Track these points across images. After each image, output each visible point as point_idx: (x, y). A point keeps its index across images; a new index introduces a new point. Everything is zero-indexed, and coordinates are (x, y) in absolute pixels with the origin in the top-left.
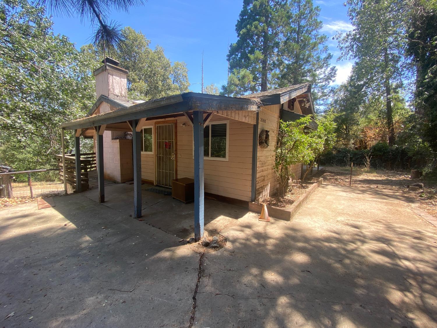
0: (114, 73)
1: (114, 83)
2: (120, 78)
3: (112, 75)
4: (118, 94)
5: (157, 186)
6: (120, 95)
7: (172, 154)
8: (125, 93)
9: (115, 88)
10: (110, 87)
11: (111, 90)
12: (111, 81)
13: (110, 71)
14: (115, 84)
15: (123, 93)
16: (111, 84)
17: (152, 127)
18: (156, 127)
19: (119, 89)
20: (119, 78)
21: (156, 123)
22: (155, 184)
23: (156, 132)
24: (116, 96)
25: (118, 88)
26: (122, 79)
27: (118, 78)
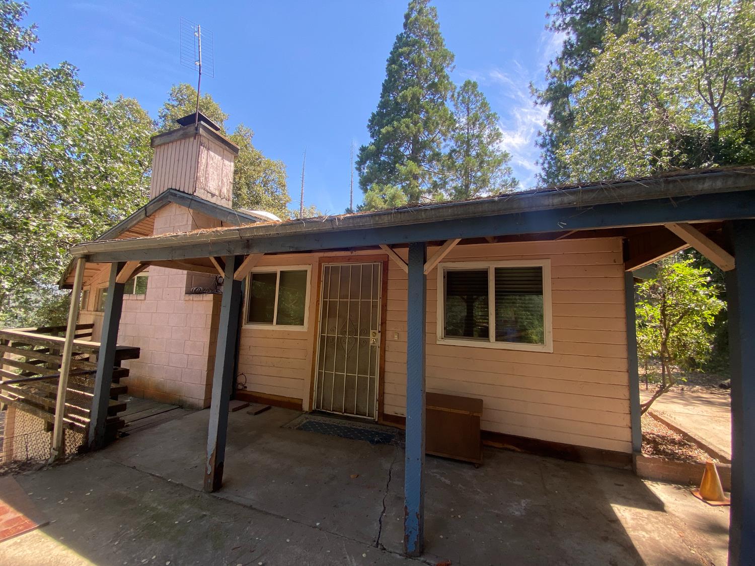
0: (212, 145)
1: (210, 166)
2: (223, 159)
3: (208, 149)
4: (214, 191)
5: (313, 412)
6: (217, 193)
7: (371, 331)
8: (228, 191)
9: (210, 178)
10: (200, 174)
11: (202, 179)
12: (204, 161)
13: (204, 140)
14: (211, 170)
15: (225, 190)
16: (202, 167)
17: (308, 268)
18: (323, 269)
19: (217, 182)
20: (220, 158)
21: (321, 260)
22: (306, 407)
23: (323, 278)
24: (209, 195)
25: (216, 177)
26: (226, 162)
27: (218, 158)
